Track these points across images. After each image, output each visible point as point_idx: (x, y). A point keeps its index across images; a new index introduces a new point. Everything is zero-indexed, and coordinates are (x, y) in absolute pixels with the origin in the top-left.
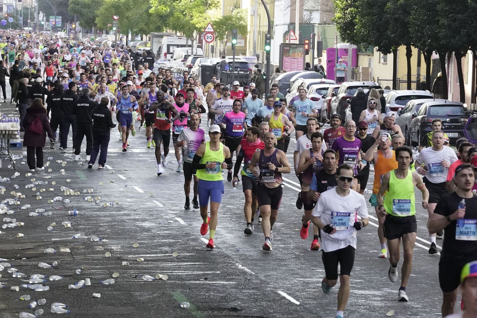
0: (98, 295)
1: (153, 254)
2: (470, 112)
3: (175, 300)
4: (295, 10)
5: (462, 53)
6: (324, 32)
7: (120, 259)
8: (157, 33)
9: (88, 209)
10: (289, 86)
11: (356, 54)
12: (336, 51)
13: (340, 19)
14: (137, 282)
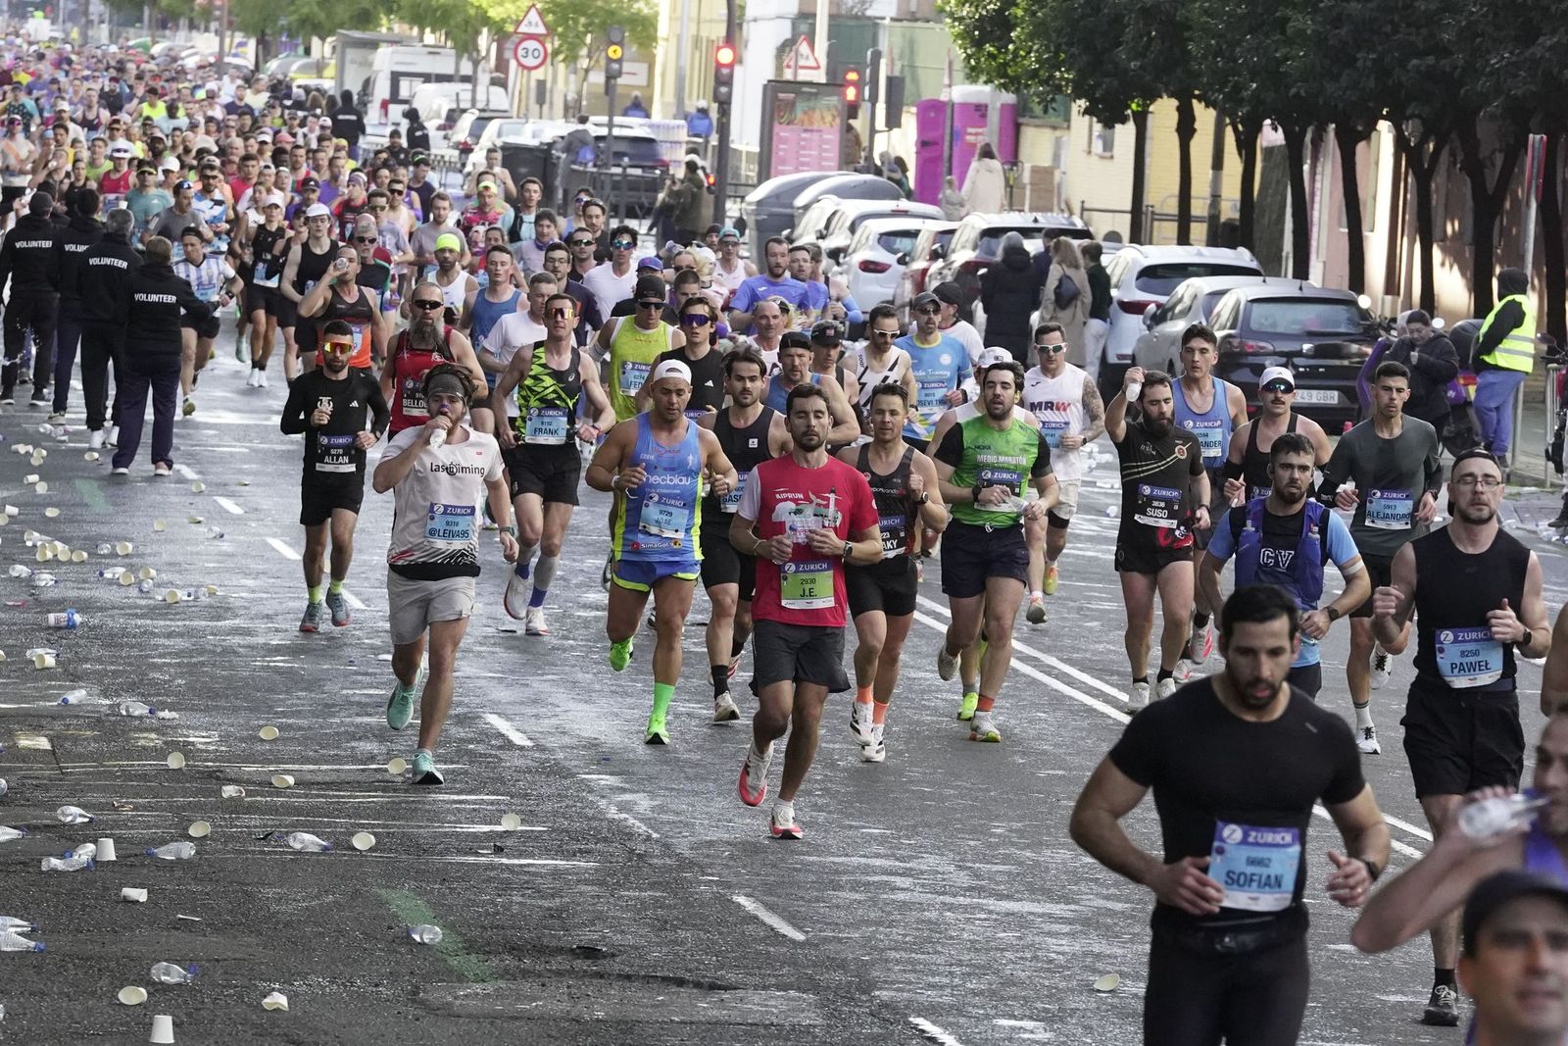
0: (140, 895)
1: (326, 762)
2: (1380, 325)
3: (395, 916)
5: (1360, 128)
6: (911, 47)
7: (218, 778)
8: (357, 34)
9: (113, 608)
10: (791, 222)
11: (1014, 123)
12: (949, 111)
13: (964, 4)
14: (271, 852)
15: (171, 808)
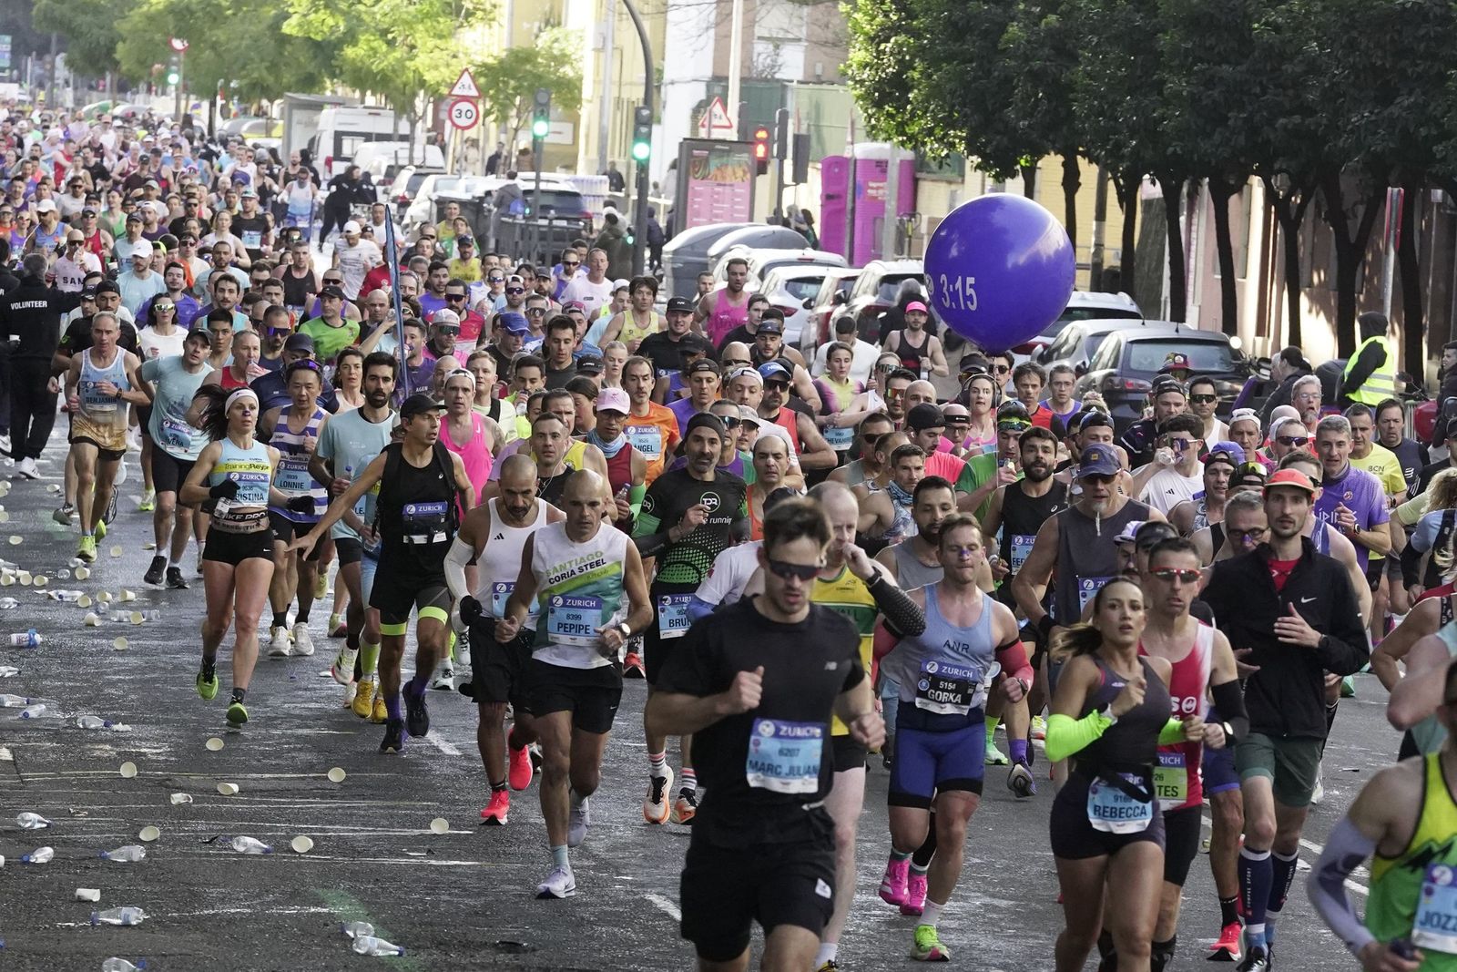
1: (269, 771)
4: (728, 36)
5: (1232, 182)
6: (817, 109)
7: (167, 786)
8: (303, 97)
9: (72, 628)
11: (912, 178)
12: (852, 167)
13: (865, 68)
14: (215, 855)
15: (122, 813)
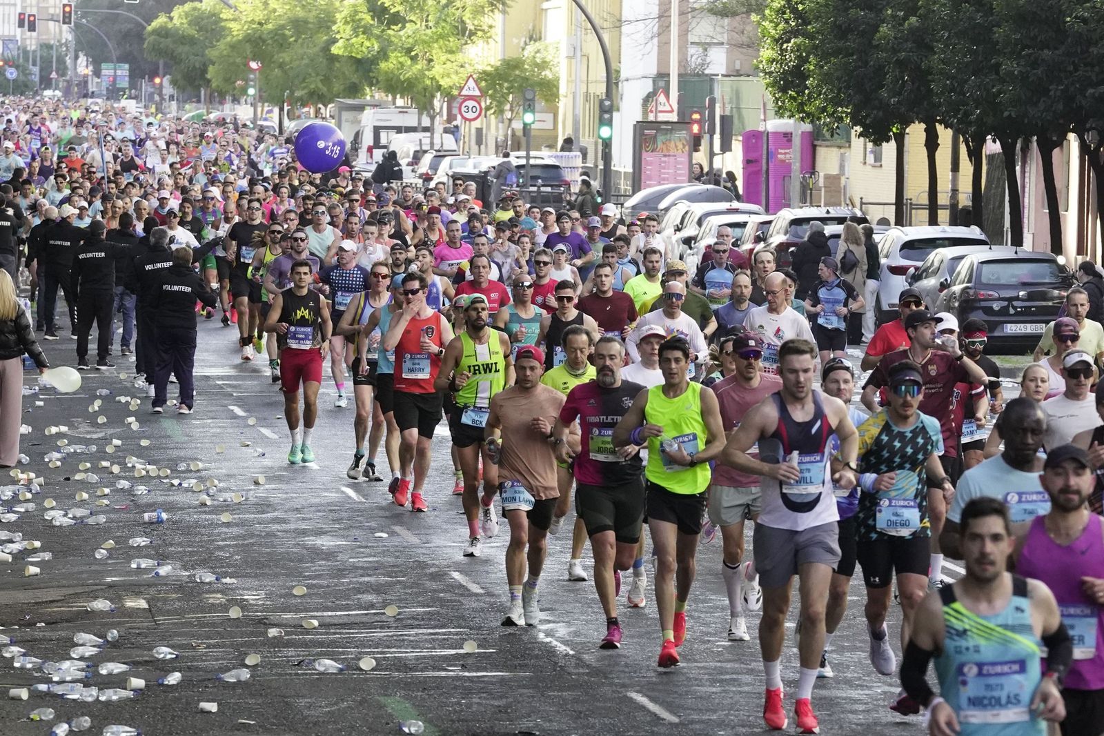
0: (212, 707)
1: (340, 610)
3: (391, 715)
4: (668, 43)
5: (1055, 139)
6: (737, 95)
7: (264, 623)
8: (349, 101)
9: (190, 508)
11: (811, 145)
12: (765, 138)
13: (772, 63)
14: (303, 674)
15: (232, 645)
